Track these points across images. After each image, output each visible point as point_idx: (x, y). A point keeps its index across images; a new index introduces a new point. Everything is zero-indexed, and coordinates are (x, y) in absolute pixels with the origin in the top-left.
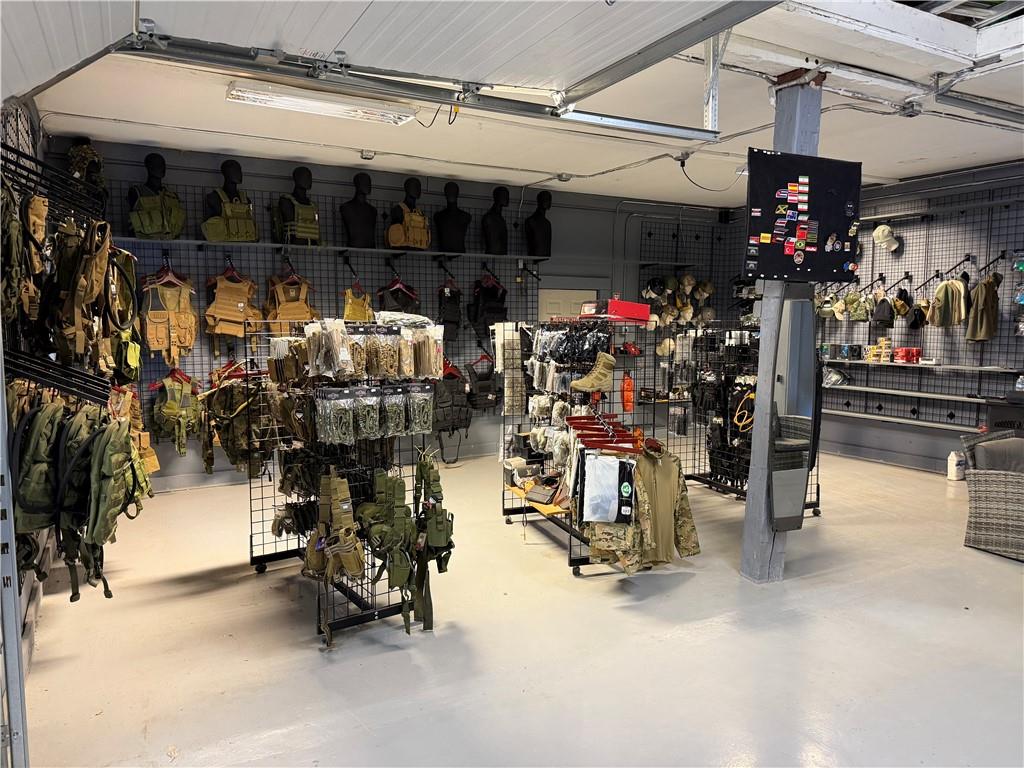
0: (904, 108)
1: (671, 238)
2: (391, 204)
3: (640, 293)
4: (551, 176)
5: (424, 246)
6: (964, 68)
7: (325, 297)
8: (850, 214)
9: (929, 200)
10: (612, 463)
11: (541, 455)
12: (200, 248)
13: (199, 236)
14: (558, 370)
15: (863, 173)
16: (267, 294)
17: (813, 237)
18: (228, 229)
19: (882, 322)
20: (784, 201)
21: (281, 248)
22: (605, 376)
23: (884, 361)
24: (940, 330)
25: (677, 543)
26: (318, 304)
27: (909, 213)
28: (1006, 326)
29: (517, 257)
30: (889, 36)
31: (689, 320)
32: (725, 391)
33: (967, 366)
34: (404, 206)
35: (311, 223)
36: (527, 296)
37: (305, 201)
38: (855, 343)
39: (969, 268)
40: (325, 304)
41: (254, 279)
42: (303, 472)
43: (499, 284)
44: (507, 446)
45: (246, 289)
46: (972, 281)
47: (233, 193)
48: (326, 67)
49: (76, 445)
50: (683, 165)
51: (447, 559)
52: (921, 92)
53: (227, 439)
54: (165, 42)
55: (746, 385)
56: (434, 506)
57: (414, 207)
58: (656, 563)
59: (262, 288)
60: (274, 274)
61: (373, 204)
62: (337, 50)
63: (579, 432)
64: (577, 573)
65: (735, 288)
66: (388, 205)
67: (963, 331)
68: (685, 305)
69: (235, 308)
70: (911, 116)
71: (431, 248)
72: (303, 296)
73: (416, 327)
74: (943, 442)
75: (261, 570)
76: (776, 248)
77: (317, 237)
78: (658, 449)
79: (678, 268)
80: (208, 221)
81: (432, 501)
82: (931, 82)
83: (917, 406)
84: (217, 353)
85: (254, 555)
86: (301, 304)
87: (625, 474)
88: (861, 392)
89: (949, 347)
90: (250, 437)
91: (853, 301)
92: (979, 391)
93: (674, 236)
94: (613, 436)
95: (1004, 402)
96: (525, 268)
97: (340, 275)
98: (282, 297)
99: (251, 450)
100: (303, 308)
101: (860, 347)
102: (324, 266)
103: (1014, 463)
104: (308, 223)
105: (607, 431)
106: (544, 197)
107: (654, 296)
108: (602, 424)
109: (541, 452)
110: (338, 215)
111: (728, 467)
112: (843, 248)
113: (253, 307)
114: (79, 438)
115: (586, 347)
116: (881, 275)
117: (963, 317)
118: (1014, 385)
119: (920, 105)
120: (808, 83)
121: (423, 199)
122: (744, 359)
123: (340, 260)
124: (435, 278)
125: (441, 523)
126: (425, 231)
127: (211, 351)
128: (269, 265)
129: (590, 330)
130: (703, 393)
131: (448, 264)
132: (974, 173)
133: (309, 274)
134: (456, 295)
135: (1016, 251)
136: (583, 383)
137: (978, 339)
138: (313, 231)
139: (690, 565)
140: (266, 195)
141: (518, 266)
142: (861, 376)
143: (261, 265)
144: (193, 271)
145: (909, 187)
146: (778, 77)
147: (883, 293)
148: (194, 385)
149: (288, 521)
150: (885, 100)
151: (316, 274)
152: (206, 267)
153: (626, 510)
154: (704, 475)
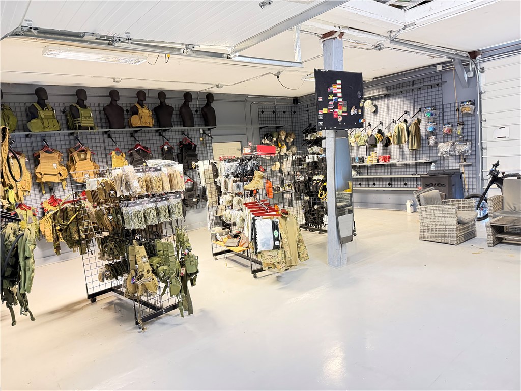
0: (376, 47)
1: (272, 113)
2: (130, 104)
3: (261, 141)
4: (213, 86)
5: (151, 125)
6: (401, 28)
7: (100, 156)
8: (359, 96)
9: (387, 87)
10: (268, 222)
11: (228, 224)
12: (27, 136)
13: (26, 129)
14: (234, 181)
15: (363, 77)
16: (68, 158)
17: (345, 109)
18: (43, 125)
19: (372, 145)
20: (331, 93)
21: (74, 133)
22: (259, 181)
23: (375, 163)
24: (397, 146)
25: (299, 255)
26: (96, 161)
27: (379, 94)
28: (424, 142)
29: (199, 127)
30: (370, 15)
31: (285, 152)
32: (309, 184)
33: (410, 160)
34: (138, 106)
35: (89, 118)
36: (206, 147)
37: (85, 107)
38: (361, 156)
39: (407, 117)
40: (100, 160)
41: (60, 150)
42: (115, 246)
43: (192, 142)
44: (211, 222)
45: (57, 156)
46: (408, 123)
47: (43, 106)
48: (119, 40)
49: (9, 244)
50: (278, 77)
51: (195, 279)
52: (383, 39)
53: (67, 236)
54: (36, 31)
55: (318, 180)
56: (188, 254)
57: (144, 106)
58: (291, 266)
59: (65, 155)
60: (71, 147)
61: (121, 105)
62: (126, 32)
63: (251, 209)
64: (255, 277)
65: (304, 135)
66: (128, 105)
67: (407, 145)
68: (282, 145)
69: (52, 167)
70: (379, 50)
71: (154, 126)
72: (88, 156)
73: (169, 166)
74: (404, 197)
75: (94, 301)
76: (330, 114)
77: (93, 125)
78: (287, 213)
79: (277, 128)
80: (31, 121)
81: (187, 251)
82: (387, 35)
83: (390, 181)
84: (44, 192)
85: (89, 294)
86: (88, 161)
87: (275, 227)
88: (365, 178)
89: (401, 153)
90: (79, 233)
91: (358, 137)
92: (416, 171)
93: (274, 112)
94: (267, 209)
95: (428, 175)
96: (204, 133)
97: (107, 144)
98: (77, 159)
99: (81, 240)
100: (89, 164)
101: (363, 158)
102: (97, 141)
103: (435, 201)
104: (87, 118)
105: (264, 207)
106: (210, 97)
107: (268, 142)
108: (261, 205)
109: (229, 222)
110: (103, 113)
111: (313, 219)
112: (358, 112)
113: (61, 166)
114: (10, 240)
115: (249, 168)
116: (369, 123)
117: (407, 139)
118: (430, 167)
119: (383, 45)
120: (336, 38)
121: (148, 101)
122: (316, 168)
123: (106, 136)
124: (158, 142)
125: (193, 261)
126: (151, 117)
127: (40, 192)
128: (67, 142)
129: (249, 160)
130: (299, 186)
131: (164, 134)
132: (405, 74)
133: (90, 145)
134: (170, 149)
135: (425, 108)
136: (250, 186)
137: (414, 148)
138: (91, 122)
139: (305, 265)
140: (61, 105)
141: (200, 132)
142: (364, 171)
143: (63, 143)
144: (24, 149)
145: (378, 82)
146: (323, 35)
147: (371, 132)
148: (33, 211)
149: (108, 273)
150: (368, 43)
151: (94, 145)
152: (32, 146)
153: (277, 243)
154: (303, 224)
